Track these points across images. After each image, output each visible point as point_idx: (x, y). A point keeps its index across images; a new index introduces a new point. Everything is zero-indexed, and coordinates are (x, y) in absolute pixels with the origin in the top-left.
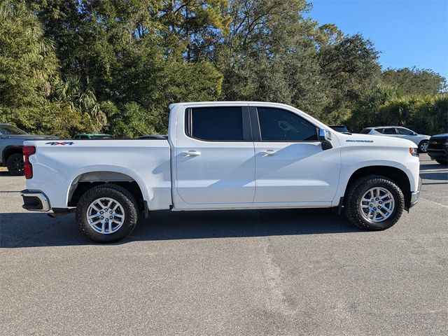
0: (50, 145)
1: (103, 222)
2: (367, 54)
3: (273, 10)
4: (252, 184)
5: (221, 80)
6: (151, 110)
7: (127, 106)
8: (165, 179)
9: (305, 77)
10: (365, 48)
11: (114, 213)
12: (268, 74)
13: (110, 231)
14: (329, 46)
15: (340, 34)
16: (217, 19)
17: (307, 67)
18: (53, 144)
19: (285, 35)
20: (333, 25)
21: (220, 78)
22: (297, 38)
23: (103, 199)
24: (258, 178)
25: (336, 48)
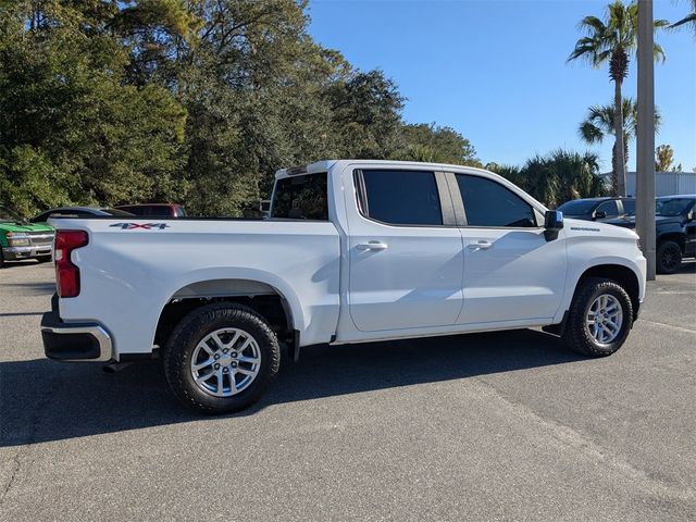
0: (119, 229)
1: (219, 374)
2: (389, 101)
3: (263, 18)
4: (458, 295)
5: (184, 118)
6: (61, 161)
7: (17, 151)
8: (330, 291)
9: (308, 126)
10: (386, 92)
11: (240, 356)
12: (258, 116)
13: (234, 391)
14: (337, 82)
15: (346, 66)
16: (182, 18)
17: (314, 111)
18: (125, 226)
19: (282, 59)
20: (337, 52)
21: (182, 115)
22: (297, 65)
23: (222, 331)
24: (466, 287)
25: (347, 86)
